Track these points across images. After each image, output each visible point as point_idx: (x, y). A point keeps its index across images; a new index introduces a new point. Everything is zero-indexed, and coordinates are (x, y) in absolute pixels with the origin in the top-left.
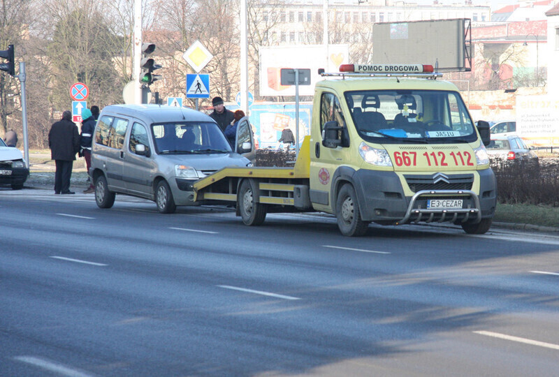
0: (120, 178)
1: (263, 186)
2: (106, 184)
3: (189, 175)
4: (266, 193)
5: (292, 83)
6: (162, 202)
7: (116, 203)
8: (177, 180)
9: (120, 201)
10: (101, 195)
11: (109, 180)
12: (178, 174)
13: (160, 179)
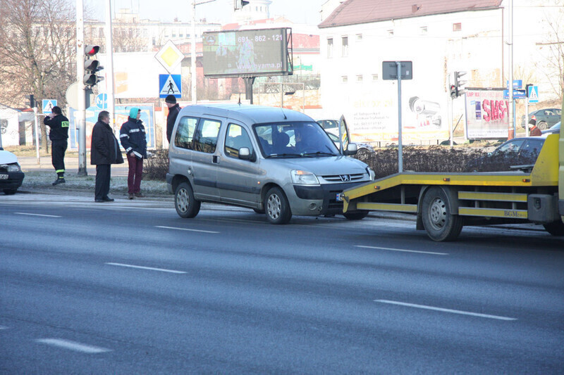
0: (213, 185)
1: (463, 196)
2: (191, 191)
3: (309, 182)
4: (470, 203)
5: (395, 77)
6: (274, 212)
7: (201, 212)
8: (295, 187)
9: (207, 210)
10: (184, 204)
11: (195, 187)
12: (296, 180)
13: (271, 187)
